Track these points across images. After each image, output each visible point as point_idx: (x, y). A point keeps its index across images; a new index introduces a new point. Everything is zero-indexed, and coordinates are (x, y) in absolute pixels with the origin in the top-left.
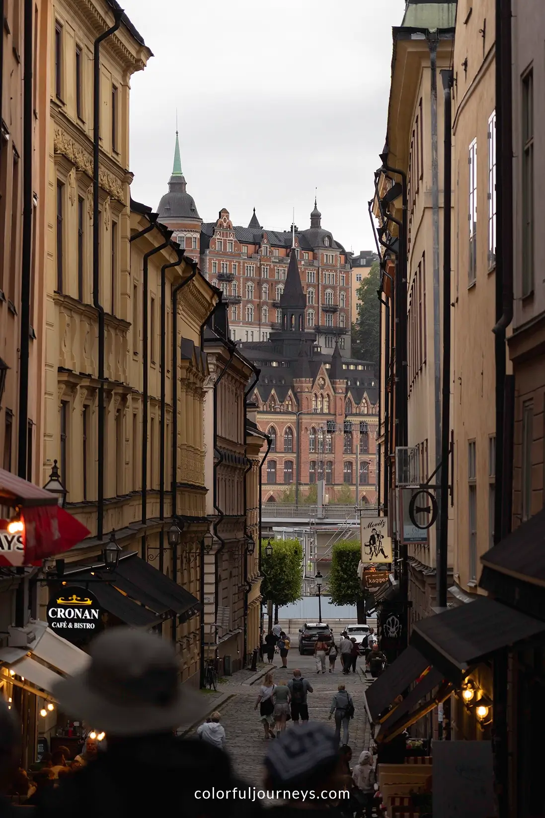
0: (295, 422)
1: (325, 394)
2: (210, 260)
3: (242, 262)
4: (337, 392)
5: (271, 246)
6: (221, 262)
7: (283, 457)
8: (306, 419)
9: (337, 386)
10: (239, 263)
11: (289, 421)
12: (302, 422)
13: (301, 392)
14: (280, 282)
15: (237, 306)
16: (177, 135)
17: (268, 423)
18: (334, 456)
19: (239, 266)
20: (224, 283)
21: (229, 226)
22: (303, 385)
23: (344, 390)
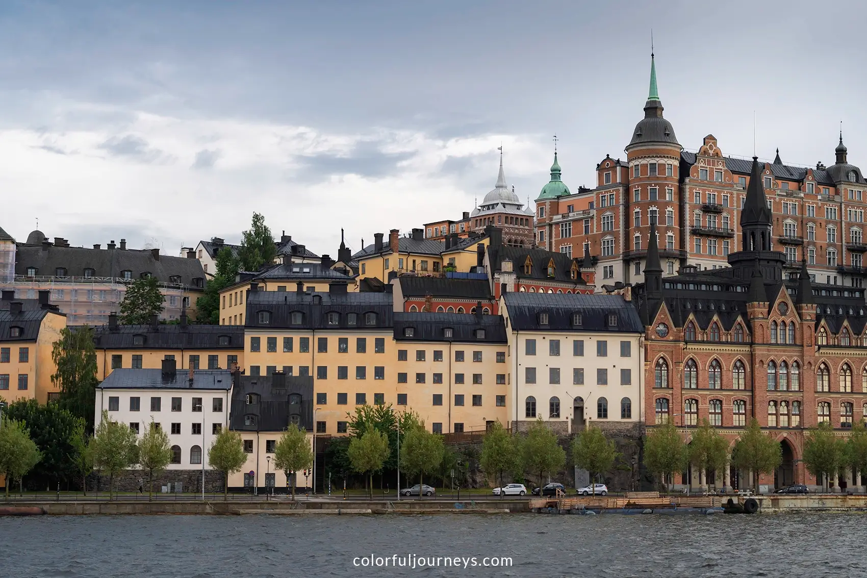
0: (748, 354)
1: (788, 321)
2: (691, 189)
3: (735, 193)
4: (804, 318)
5: (776, 179)
6: (707, 192)
7: (732, 395)
8: (761, 350)
9: (804, 311)
10: (732, 194)
11: (739, 352)
12: (755, 354)
13: (753, 319)
14: (788, 217)
15: (729, 241)
16: (653, 58)
17: (709, 355)
18: (802, 395)
19: (732, 197)
20: (712, 215)
21: (717, 154)
22: (756, 309)
23: (814, 317)
